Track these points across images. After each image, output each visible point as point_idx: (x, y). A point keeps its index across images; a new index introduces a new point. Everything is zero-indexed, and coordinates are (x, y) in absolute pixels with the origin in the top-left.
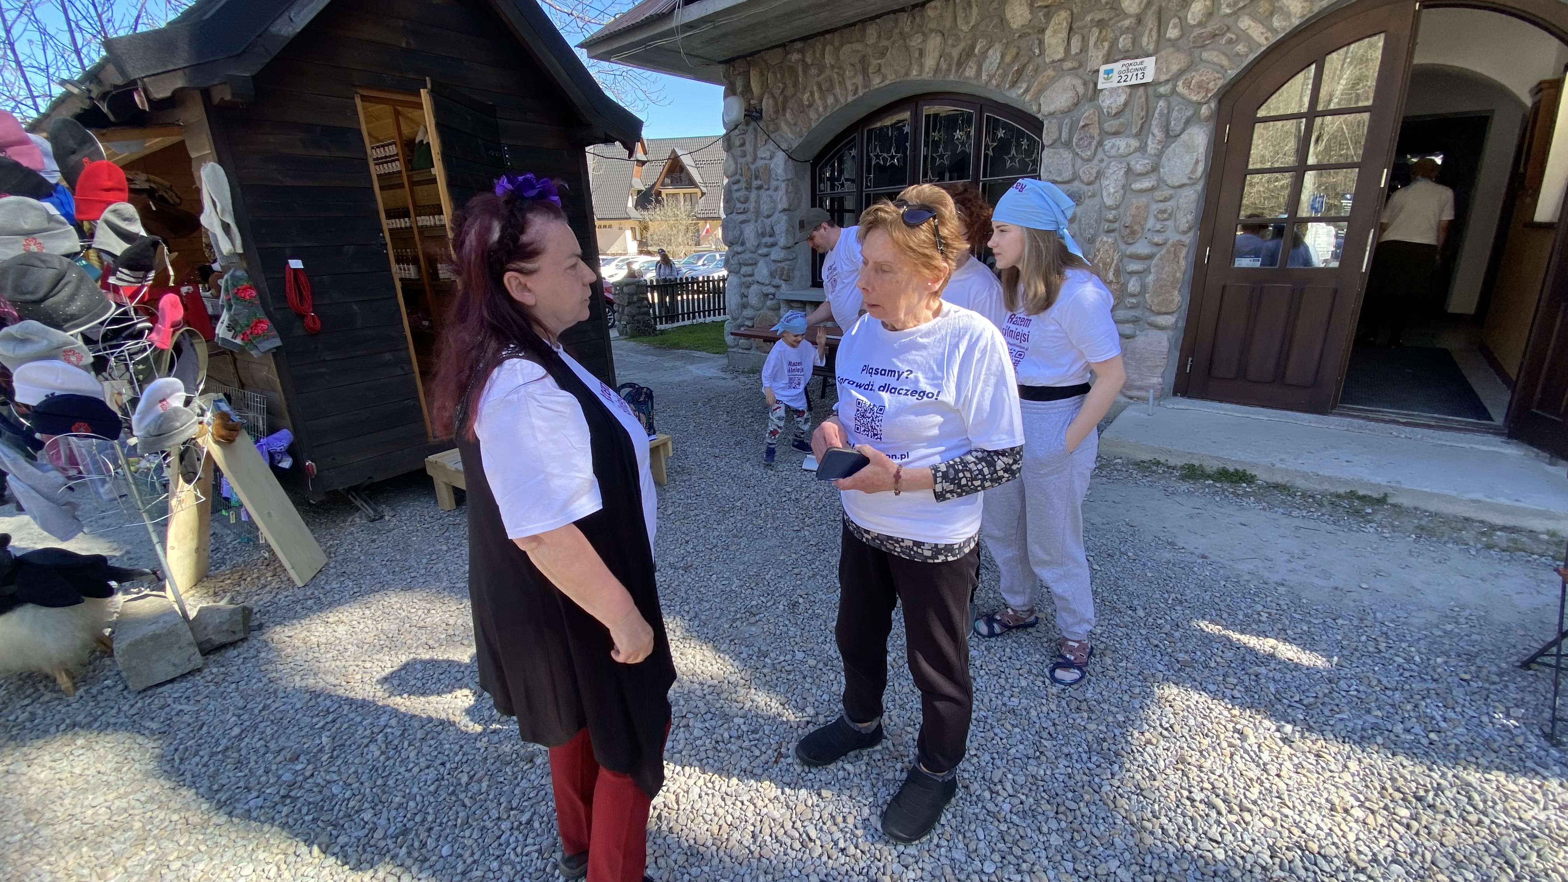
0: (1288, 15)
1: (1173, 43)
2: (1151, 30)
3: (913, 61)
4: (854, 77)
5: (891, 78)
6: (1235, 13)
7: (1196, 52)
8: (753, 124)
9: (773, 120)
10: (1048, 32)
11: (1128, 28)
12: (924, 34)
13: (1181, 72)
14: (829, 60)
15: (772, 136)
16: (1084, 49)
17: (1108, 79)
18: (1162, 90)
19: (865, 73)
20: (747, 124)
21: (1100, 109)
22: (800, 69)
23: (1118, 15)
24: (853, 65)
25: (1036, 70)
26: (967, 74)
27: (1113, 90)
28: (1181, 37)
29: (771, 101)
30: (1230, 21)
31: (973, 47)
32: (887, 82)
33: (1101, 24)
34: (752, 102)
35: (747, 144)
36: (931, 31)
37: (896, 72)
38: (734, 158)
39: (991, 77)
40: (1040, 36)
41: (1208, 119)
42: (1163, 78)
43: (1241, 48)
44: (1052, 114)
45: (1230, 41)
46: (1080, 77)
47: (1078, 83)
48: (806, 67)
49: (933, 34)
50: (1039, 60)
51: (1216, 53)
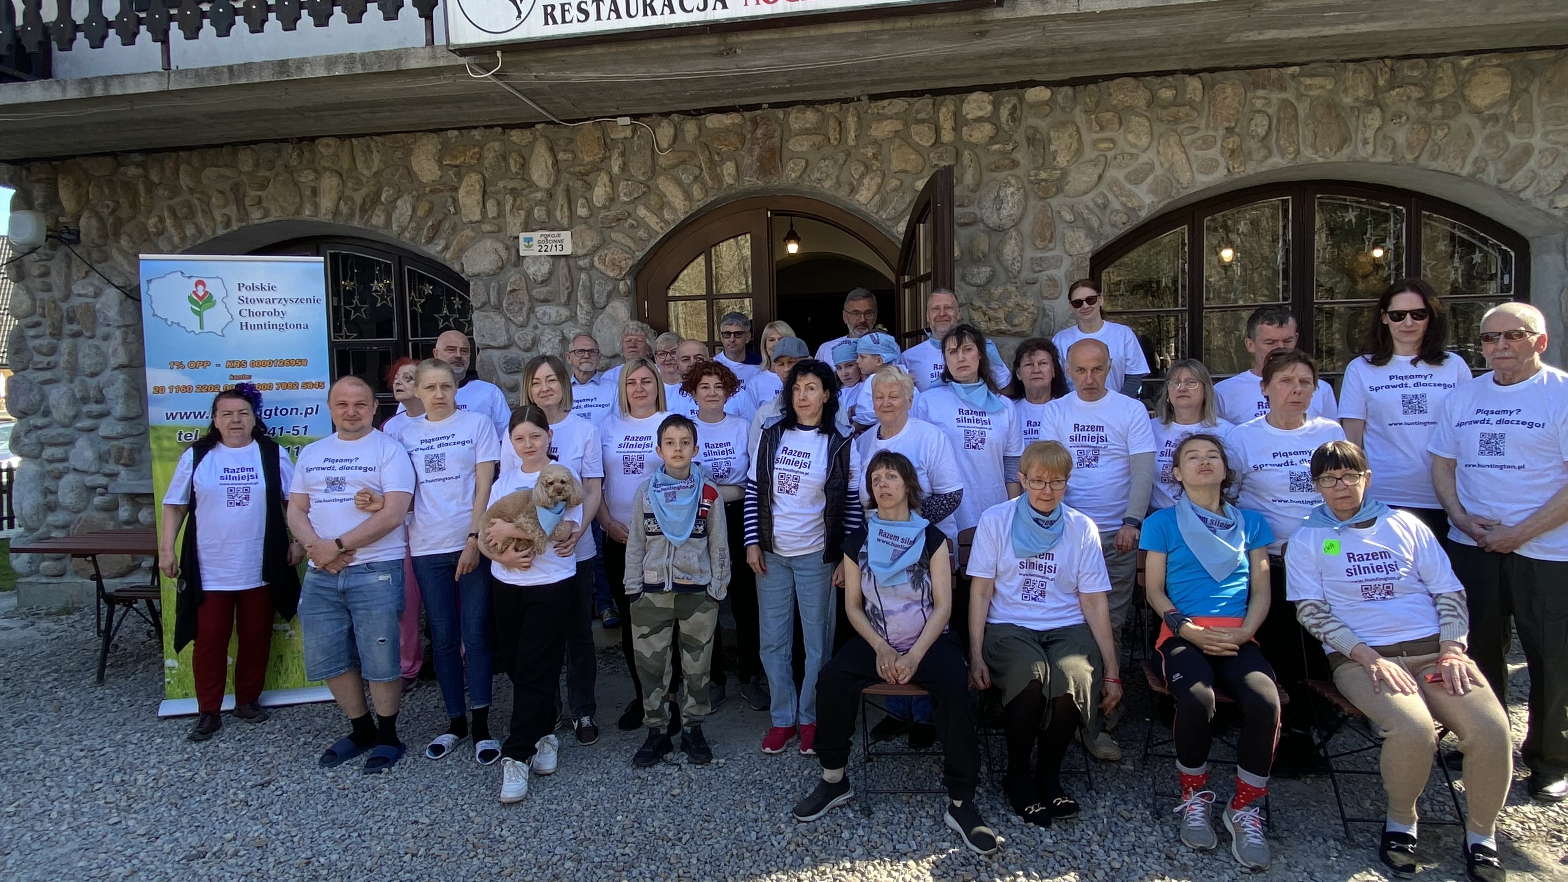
0: (674, 210)
1: (585, 220)
2: (562, 206)
3: (305, 199)
4: (225, 206)
5: (275, 215)
6: (632, 202)
7: (607, 232)
8: (63, 249)
9: (98, 246)
10: (462, 193)
11: (541, 201)
12: (315, 171)
13: (596, 249)
14: (185, 181)
15: (98, 267)
16: (501, 214)
17: (529, 247)
18: (581, 263)
19: (240, 203)
20: (54, 247)
21: (526, 276)
22: (141, 188)
23: (530, 187)
24: (222, 192)
25: (454, 228)
26: (375, 221)
27: (536, 258)
28: (591, 215)
29: (94, 222)
30: (630, 208)
31: (378, 194)
32: (272, 219)
33: (513, 191)
34: (61, 219)
35: (53, 273)
36: (326, 169)
37: (283, 209)
38: (28, 291)
39: (403, 229)
40: (454, 194)
41: (628, 294)
42: (581, 252)
43: (641, 233)
44: (477, 275)
45: (632, 226)
46: (502, 242)
47: (500, 246)
48: (151, 187)
49: (328, 174)
50: (456, 218)
51: (621, 235)
